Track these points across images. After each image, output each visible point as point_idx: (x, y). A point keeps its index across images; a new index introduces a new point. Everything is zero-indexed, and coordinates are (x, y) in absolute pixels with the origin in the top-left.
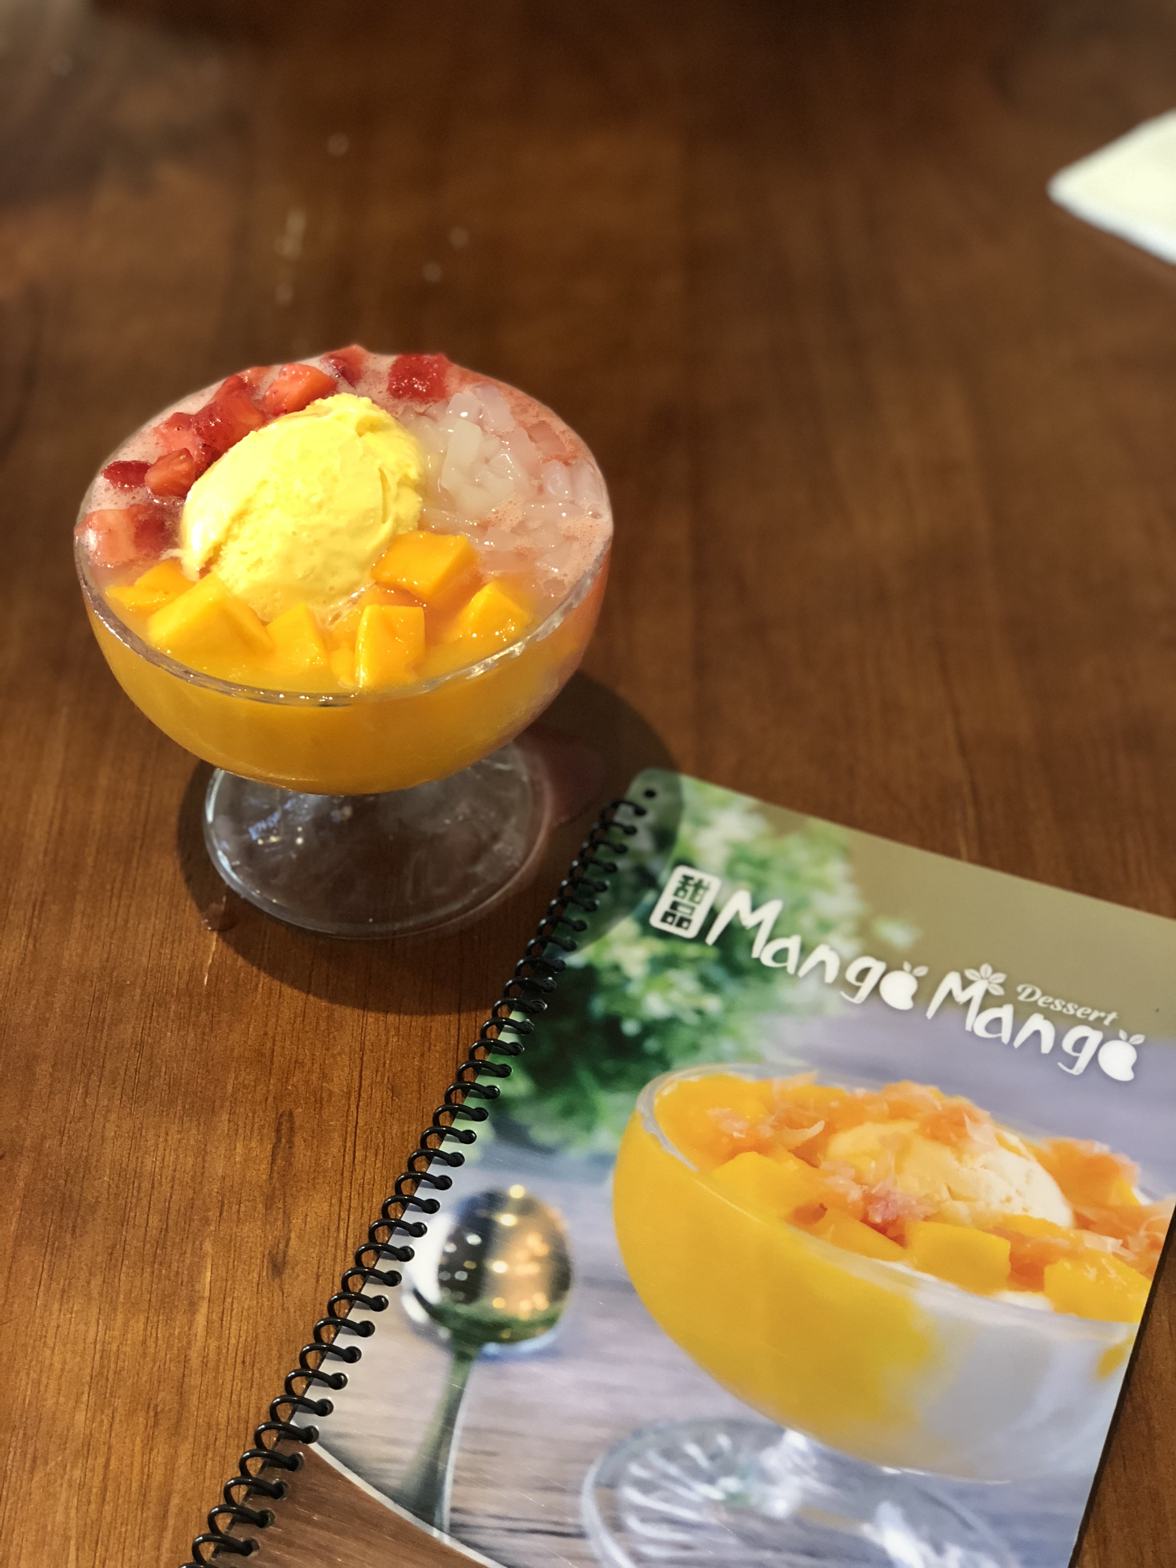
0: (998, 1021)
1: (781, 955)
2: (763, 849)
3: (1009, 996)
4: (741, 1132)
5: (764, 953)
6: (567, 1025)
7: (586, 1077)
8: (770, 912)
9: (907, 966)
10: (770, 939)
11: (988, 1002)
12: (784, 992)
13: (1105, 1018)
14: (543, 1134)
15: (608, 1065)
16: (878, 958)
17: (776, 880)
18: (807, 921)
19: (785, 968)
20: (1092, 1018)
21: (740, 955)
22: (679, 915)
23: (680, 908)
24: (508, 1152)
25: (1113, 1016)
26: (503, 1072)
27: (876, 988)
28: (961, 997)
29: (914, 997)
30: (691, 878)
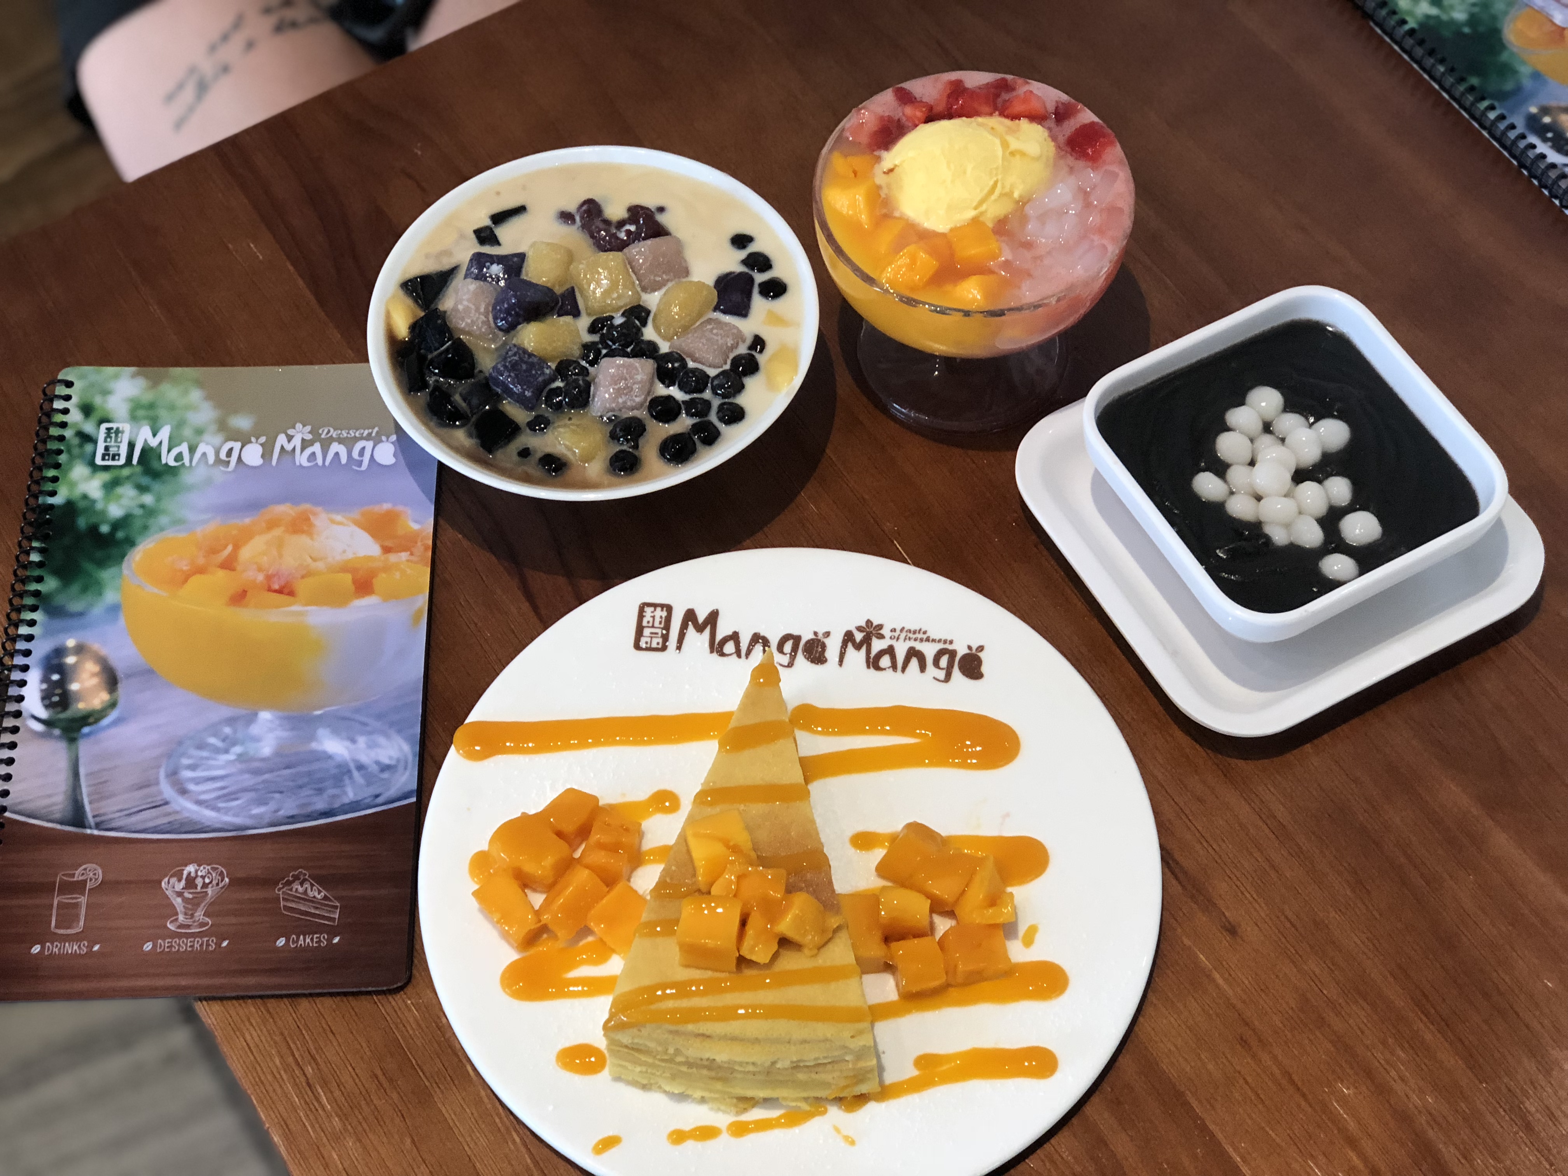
0: (314, 454)
1: (179, 457)
2: (148, 397)
3: (316, 437)
4: (186, 565)
5: (168, 459)
6: (67, 541)
7: (88, 566)
8: (165, 433)
9: (253, 439)
10: (169, 451)
11: (305, 444)
12: (187, 478)
13: (372, 432)
14: (75, 606)
15: (99, 554)
16: (236, 440)
17: (163, 413)
18: (187, 432)
19: (183, 464)
20: (365, 435)
21: (155, 465)
22: (111, 453)
23: (111, 449)
24: (58, 623)
25: (376, 429)
26: (40, 580)
27: (240, 457)
28: (289, 447)
29: (263, 456)
30: (112, 428)
